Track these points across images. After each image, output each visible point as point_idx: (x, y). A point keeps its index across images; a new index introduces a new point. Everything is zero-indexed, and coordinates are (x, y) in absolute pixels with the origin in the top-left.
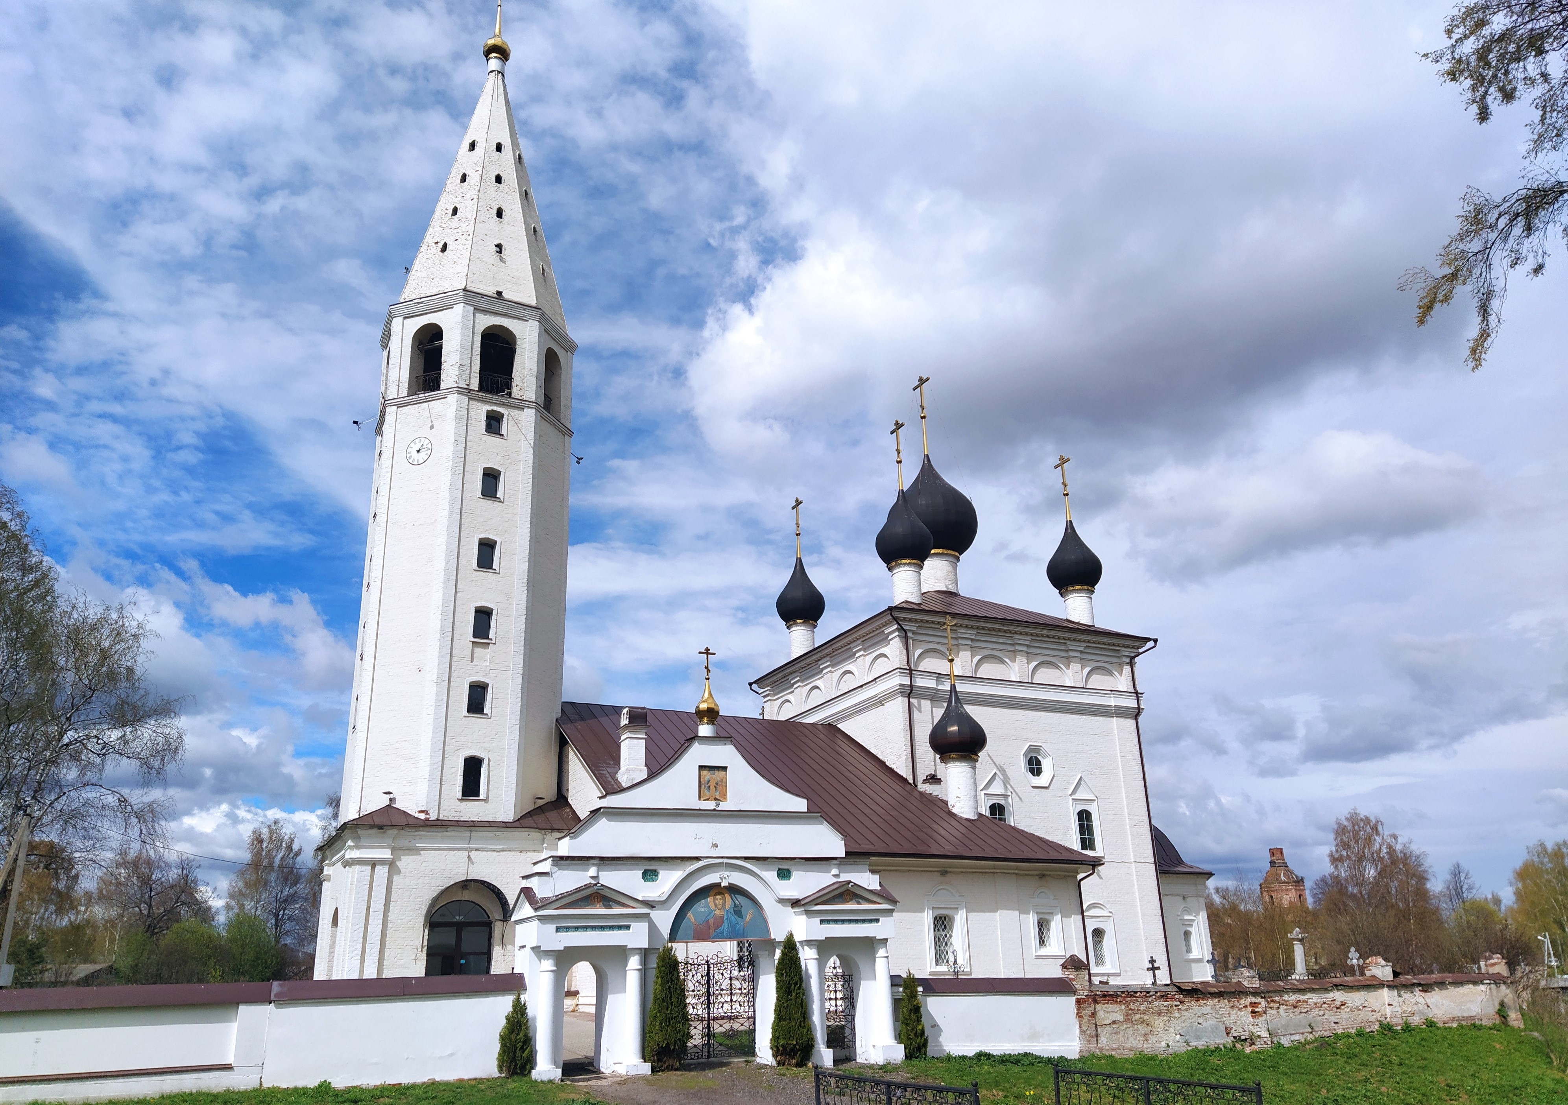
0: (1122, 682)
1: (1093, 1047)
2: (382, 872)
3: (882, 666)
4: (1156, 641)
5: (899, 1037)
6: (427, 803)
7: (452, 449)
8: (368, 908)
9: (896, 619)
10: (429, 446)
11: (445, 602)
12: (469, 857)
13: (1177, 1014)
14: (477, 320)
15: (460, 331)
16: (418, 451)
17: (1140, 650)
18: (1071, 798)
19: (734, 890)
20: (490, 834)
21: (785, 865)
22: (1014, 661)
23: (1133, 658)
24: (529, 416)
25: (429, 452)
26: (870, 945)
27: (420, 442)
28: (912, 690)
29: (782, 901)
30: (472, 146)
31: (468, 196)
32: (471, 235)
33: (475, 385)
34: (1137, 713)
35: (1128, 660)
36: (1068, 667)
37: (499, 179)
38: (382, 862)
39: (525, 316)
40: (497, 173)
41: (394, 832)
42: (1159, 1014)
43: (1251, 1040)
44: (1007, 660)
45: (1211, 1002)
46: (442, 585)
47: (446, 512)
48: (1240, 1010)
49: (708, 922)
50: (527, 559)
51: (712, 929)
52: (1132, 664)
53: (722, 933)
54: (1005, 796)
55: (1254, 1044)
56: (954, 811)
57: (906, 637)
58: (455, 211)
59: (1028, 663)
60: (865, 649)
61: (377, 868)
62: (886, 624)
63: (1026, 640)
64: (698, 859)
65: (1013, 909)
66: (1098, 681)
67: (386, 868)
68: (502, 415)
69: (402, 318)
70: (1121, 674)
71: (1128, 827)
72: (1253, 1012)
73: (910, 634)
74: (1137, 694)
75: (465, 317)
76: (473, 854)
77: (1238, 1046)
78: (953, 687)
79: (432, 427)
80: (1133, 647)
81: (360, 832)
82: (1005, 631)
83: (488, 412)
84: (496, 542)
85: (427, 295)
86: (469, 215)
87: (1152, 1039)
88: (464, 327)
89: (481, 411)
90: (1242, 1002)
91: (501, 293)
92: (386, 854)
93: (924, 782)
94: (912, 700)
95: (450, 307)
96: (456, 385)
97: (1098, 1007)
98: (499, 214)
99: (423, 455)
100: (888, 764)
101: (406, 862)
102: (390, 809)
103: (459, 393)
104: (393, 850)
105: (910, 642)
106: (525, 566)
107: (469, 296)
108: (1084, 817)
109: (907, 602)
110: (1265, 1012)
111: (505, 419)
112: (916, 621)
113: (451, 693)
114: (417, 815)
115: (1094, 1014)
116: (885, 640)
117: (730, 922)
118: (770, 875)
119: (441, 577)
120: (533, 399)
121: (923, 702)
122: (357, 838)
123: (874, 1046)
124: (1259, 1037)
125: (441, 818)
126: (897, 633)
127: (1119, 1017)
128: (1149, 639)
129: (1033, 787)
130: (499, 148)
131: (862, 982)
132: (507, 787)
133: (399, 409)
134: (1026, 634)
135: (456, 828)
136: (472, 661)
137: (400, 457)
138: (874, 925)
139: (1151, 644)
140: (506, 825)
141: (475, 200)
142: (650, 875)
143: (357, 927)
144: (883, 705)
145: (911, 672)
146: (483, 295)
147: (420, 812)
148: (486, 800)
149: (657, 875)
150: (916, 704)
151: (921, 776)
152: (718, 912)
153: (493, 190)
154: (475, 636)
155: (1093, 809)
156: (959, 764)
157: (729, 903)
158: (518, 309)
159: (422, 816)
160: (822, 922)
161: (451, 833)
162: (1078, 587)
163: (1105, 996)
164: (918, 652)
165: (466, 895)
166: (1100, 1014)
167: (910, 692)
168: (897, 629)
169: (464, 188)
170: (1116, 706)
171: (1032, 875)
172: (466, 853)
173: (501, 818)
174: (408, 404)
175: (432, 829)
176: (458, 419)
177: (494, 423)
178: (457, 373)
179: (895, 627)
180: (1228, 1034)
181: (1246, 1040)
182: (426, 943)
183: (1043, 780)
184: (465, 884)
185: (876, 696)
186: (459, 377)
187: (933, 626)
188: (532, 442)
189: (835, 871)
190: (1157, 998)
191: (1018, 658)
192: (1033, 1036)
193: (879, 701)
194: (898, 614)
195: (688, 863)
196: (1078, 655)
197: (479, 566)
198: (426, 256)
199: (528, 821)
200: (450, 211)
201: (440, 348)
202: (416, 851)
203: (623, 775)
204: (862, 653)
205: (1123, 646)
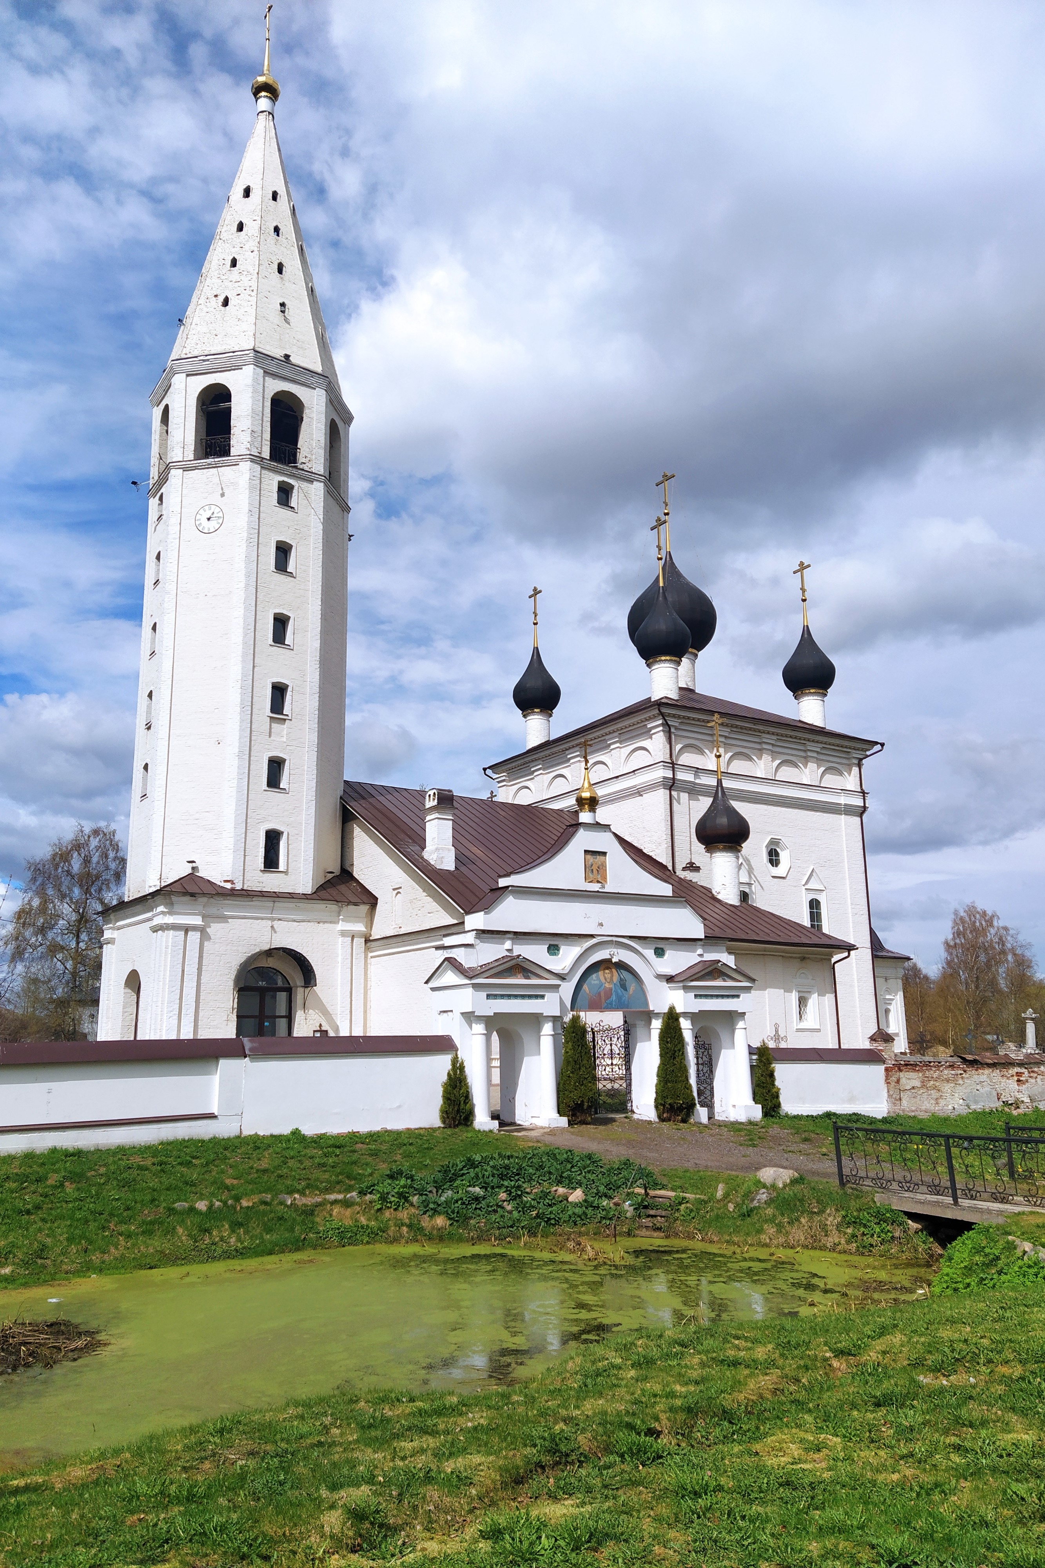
0: (850, 781)
1: (898, 1110)
2: (194, 937)
3: (640, 759)
4: (882, 745)
5: (756, 1099)
6: (232, 873)
7: (247, 519)
8: (183, 971)
9: (663, 715)
10: (221, 515)
11: (244, 675)
12: (272, 927)
13: (961, 1082)
14: (266, 385)
15: (251, 395)
16: (209, 519)
17: (868, 753)
18: (804, 888)
19: (622, 966)
20: (292, 905)
21: (660, 945)
22: (760, 758)
23: (861, 760)
24: (317, 489)
25: (220, 521)
26: (731, 1018)
27: (210, 509)
28: (674, 783)
29: (659, 977)
30: (247, 192)
31: (246, 247)
32: (255, 291)
33: (266, 454)
34: (862, 811)
35: (856, 762)
36: (806, 766)
37: (277, 230)
38: (194, 928)
39: (312, 383)
40: (275, 225)
41: (204, 900)
42: (948, 1081)
43: (1017, 1104)
44: (754, 758)
45: (987, 1071)
46: (240, 658)
47: (242, 585)
48: (1008, 1078)
49: (599, 994)
50: (319, 637)
51: (603, 1000)
52: (860, 766)
53: (611, 1004)
54: (750, 884)
55: (1018, 1108)
56: (719, 897)
57: (670, 732)
58: (234, 263)
59: (772, 761)
60: (620, 742)
61: (190, 933)
62: (650, 719)
63: (772, 739)
64: (592, 936)
65: (779, 988)
66: (831, 780)
67: (199, 934)
68: (292, 487)
69: (184, 375)
70: (850, 774)
71: (850, 915)
72: (1019, 1081)
73: (673, 730)
74: (863, 793)
75: (255, 380)
76: (276, 924)
77: (1006, 1109)
78: (720, 782)
79: (223, 495)
80: (862, 750)
81: (174, 898)
82: (755, 730)
83: (279, 482)
84: (289, 617)
85: (212, 352)
86: (251, 269)
87: (942, 1102)
88: (255, 391)
89: (273, 481)
90: (1010, 1072)
91: (289, 356)
92: (197, 921)
93: (684, 869)
94: (674, 793)
95: (238, 368)
96: (248, 453)
97: (902, 1074)
98: (280, 269)
99: (214, 524)
100: (645, 851)
101: (215, 929)
102: (192, 877)
103: (252, 461)
104: (204, 917)
105: (673, 736)
106: (317, 644)
107: (260, 358)
108: (814, 905)
109: (666, 698)
110: (1027, 1081)
111: (295, 491)
112: (679, 717)
113: (252, 767)
114: (223, 884)
115: (898, 1082)
116: (647, 734)
117: (617, 994)
118: (649, 953)
119: (239, 650)
120: (322, 472)
121: (682, 794)
122: (170, 904)
123: (734, 1106)
124: (1023, 1102)
125: (245, 888)
126: (661, 728)
127: (917, 1083)
128: (876, 743)
129: (773, 877)
130: (275, 196)
131: (723, 1051)
132: (305, 860)
133: (185, 473)
134: (773, 734)
135: (260, 899)
136: (270, 736)
137: (188, 524)
138: (735, 1000)
139: (878, 747)
140: (305, 897)
141: (256, 252)
142: (553, 949)
143: (174, 989)
144: (641, 795)
145: (673, 765)
146: (273, 358)
147: (226, 881)
148: (286, 873)
149: (558, 950)
150: (676, 797)
151: (681, 863)
152: (607, 985)
153: (273, 242)
154: (272, 711)
155: (822, 898)
156: (724, 854)
157: (616, 978)
158: (304, 376)
159: (228, 886)
160: (696, 996)
161: (256, 902)
162: (812, 691)
163: (906, 1065)
164: (678, 747)
165: (271, 963)
166: (903, 1081)
167: (671, 785)
168: (662, 724)
169: (241, 238)
170: (845, 805)
171: (795, 958)
172: (269, 923)
173: (300, 890)
174: (196, 468)
175: (238, 899)
176: (251, 488)
177: (285, 493)
178: (249, 439)
179: (660, 722)
180: (998, 1099)
181: (1011, 1104)
182: (236, 1006)
183: (781, 870)
184: (270, 953)
185: (635, 786)
186: (251, 443)
187: (693, 722)
188: (321, 517)
189: (700, 951)
190: (947, 1067)
191: (765, 756)
192: (851, 1100)
193: (639, 792)
194: (664, 710)
195: (584, 940)
196: (815, 755)
197: (274, 641)
198: (205, 310)
199: (323, 894)
200: (229, 263)
201: (228, 411)
202: (224, 919)
203: (430, 854)
204: (618, 745)
205: (854, 749)
